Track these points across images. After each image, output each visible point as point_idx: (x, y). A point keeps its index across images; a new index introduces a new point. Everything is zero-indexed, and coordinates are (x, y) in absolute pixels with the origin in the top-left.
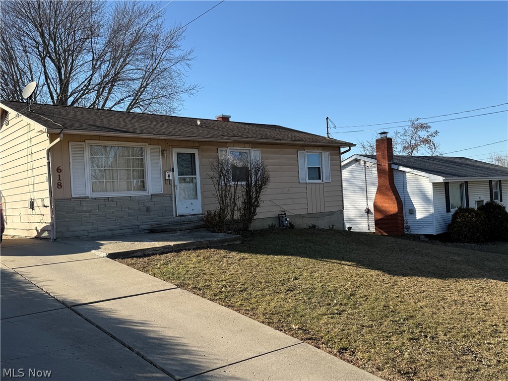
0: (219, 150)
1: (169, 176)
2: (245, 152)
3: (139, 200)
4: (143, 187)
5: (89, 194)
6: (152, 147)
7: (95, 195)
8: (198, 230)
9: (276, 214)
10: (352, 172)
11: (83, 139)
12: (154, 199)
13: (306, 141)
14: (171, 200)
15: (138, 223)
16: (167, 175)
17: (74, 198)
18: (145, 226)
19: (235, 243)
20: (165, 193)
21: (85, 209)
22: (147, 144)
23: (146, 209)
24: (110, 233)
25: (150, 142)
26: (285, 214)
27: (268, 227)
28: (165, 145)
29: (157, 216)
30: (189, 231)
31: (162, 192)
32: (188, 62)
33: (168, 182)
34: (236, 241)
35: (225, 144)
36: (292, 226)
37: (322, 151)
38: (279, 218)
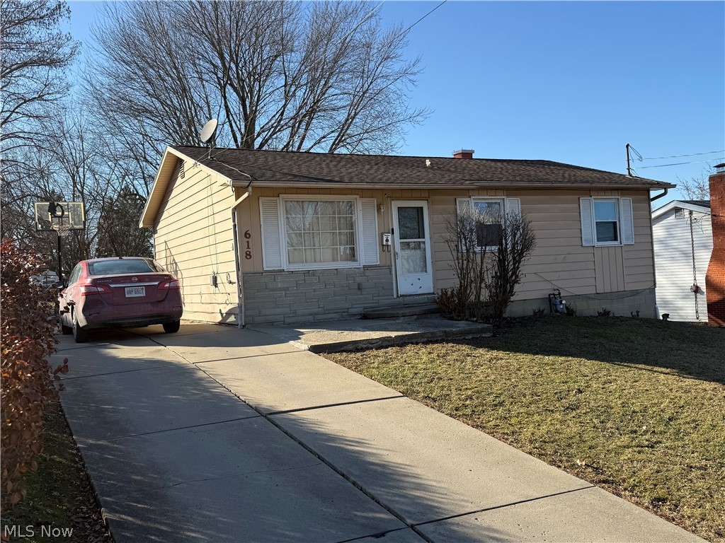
0: (457, 201)
1: (387, 240)
2: (496, 203)
3: (349, 274)
4: (352, 256)
5: (285, 266)
6: (365, 200)
7: (293, 268)
8: (429, 316)
9: (545, 294)
10: (668, 228)
11: (276, 192)
12: (367, 273)
13: (593, 182)
14: (391, 273)
15: (347, 306)
16: (385, 239)
17: (267, 271)
18: (356, 310)
19: (484, 335)
20: (382, 264)
21: (280, 286)
22: (357, 196)
23: (356, 287)
24: (311, 318)
25: (362, 193)
26: (559, 294)
27: (532, 314)
28: (382, 197)
29: (370, 296)
30: (415, 317)
31: (378, 263)
32: (412, 77)
33: (385, 248)
34: (485, 332)
35: (466, 192)
36: (570, 312)
37: (619, 197)
38: (550, 299)
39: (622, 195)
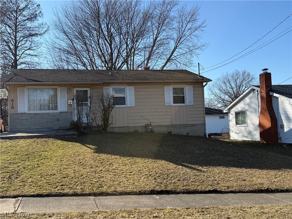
0: (104, 88)
1: (70, 103)
3: (53, 115)
4: (56, 108)
5: (26, 111)
6: (61, 88)
7: (30, 112)
8: (71, 130)
9: (144, 124)
11: (24, 86)
12: (61, 114)
14: (72, 115)
15: (52, 126)
17: (19, 113)
18: (56, 128)
19: (73, 136)
20: (68, 111)
21: (24, 118)
22: (58, 87)
23: (56, 119)
24: (36, 130)
25: (60, 85)
26: (151, 124)
28: (69, 86)
29: (63, 123)
31: (67, 111)
33: (70, 106)
34: (74, 135)
35: (108, 84)
37: (186, 86)
38: (146, 126)
39: (187, 85)
